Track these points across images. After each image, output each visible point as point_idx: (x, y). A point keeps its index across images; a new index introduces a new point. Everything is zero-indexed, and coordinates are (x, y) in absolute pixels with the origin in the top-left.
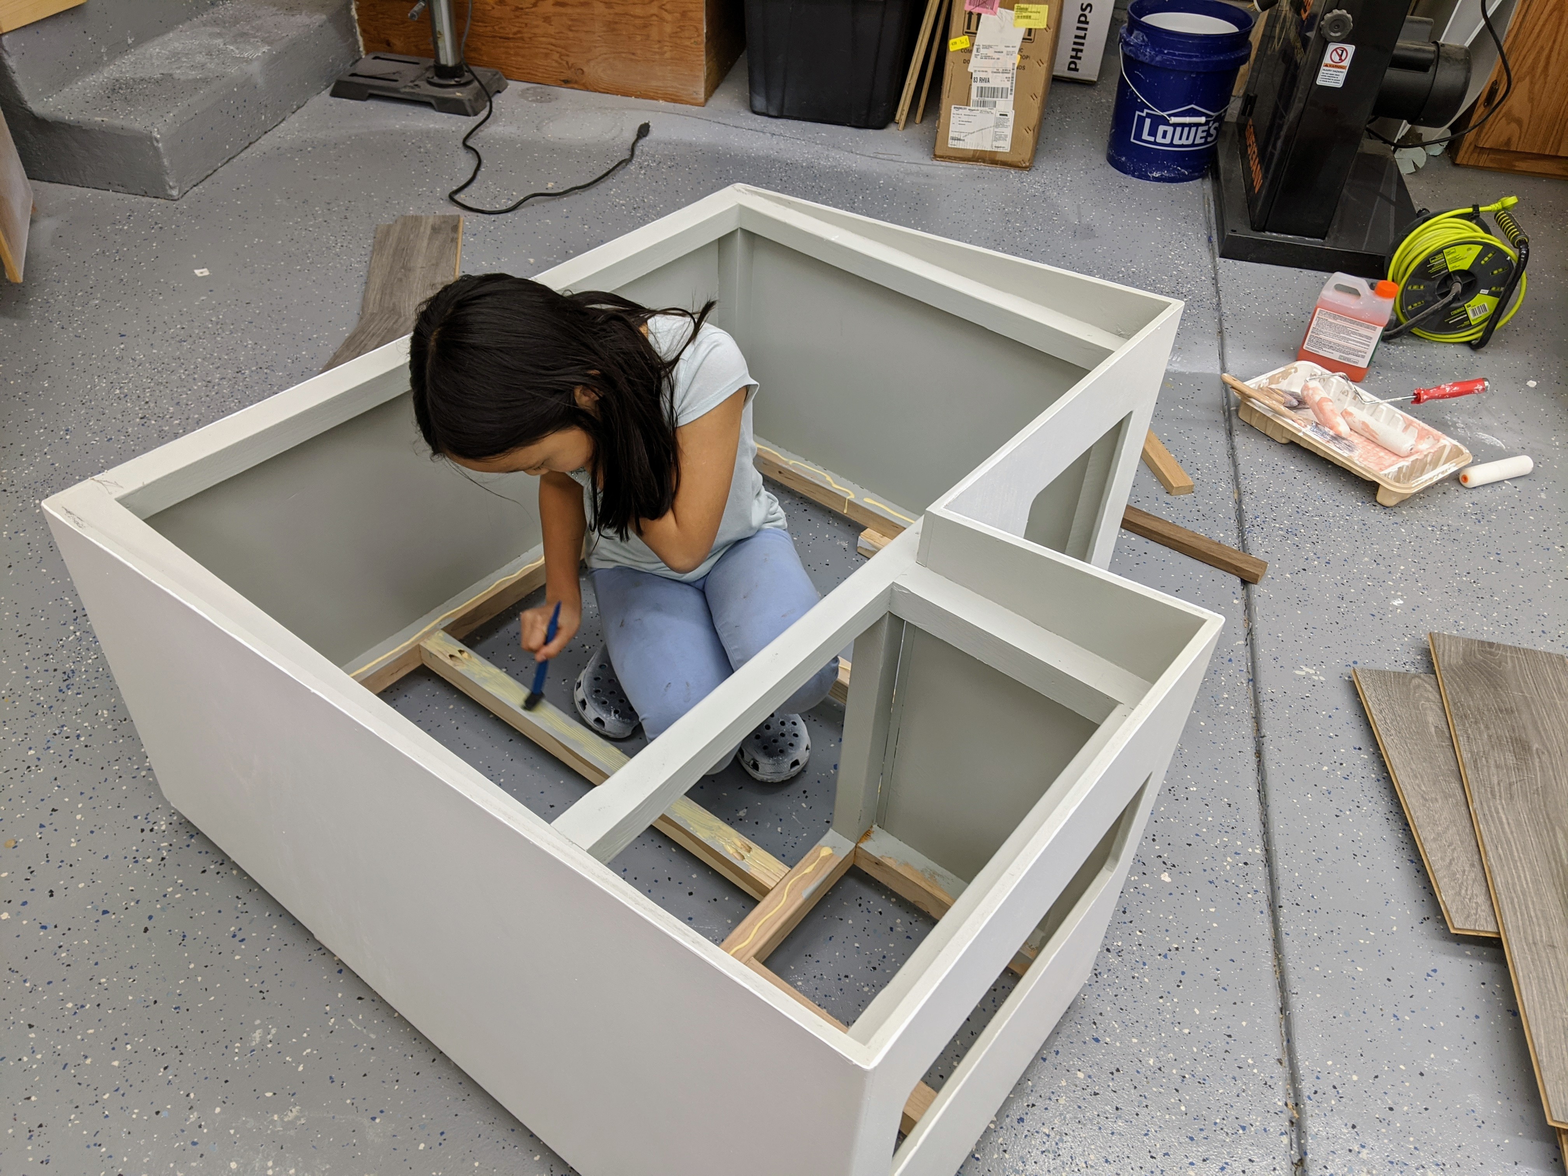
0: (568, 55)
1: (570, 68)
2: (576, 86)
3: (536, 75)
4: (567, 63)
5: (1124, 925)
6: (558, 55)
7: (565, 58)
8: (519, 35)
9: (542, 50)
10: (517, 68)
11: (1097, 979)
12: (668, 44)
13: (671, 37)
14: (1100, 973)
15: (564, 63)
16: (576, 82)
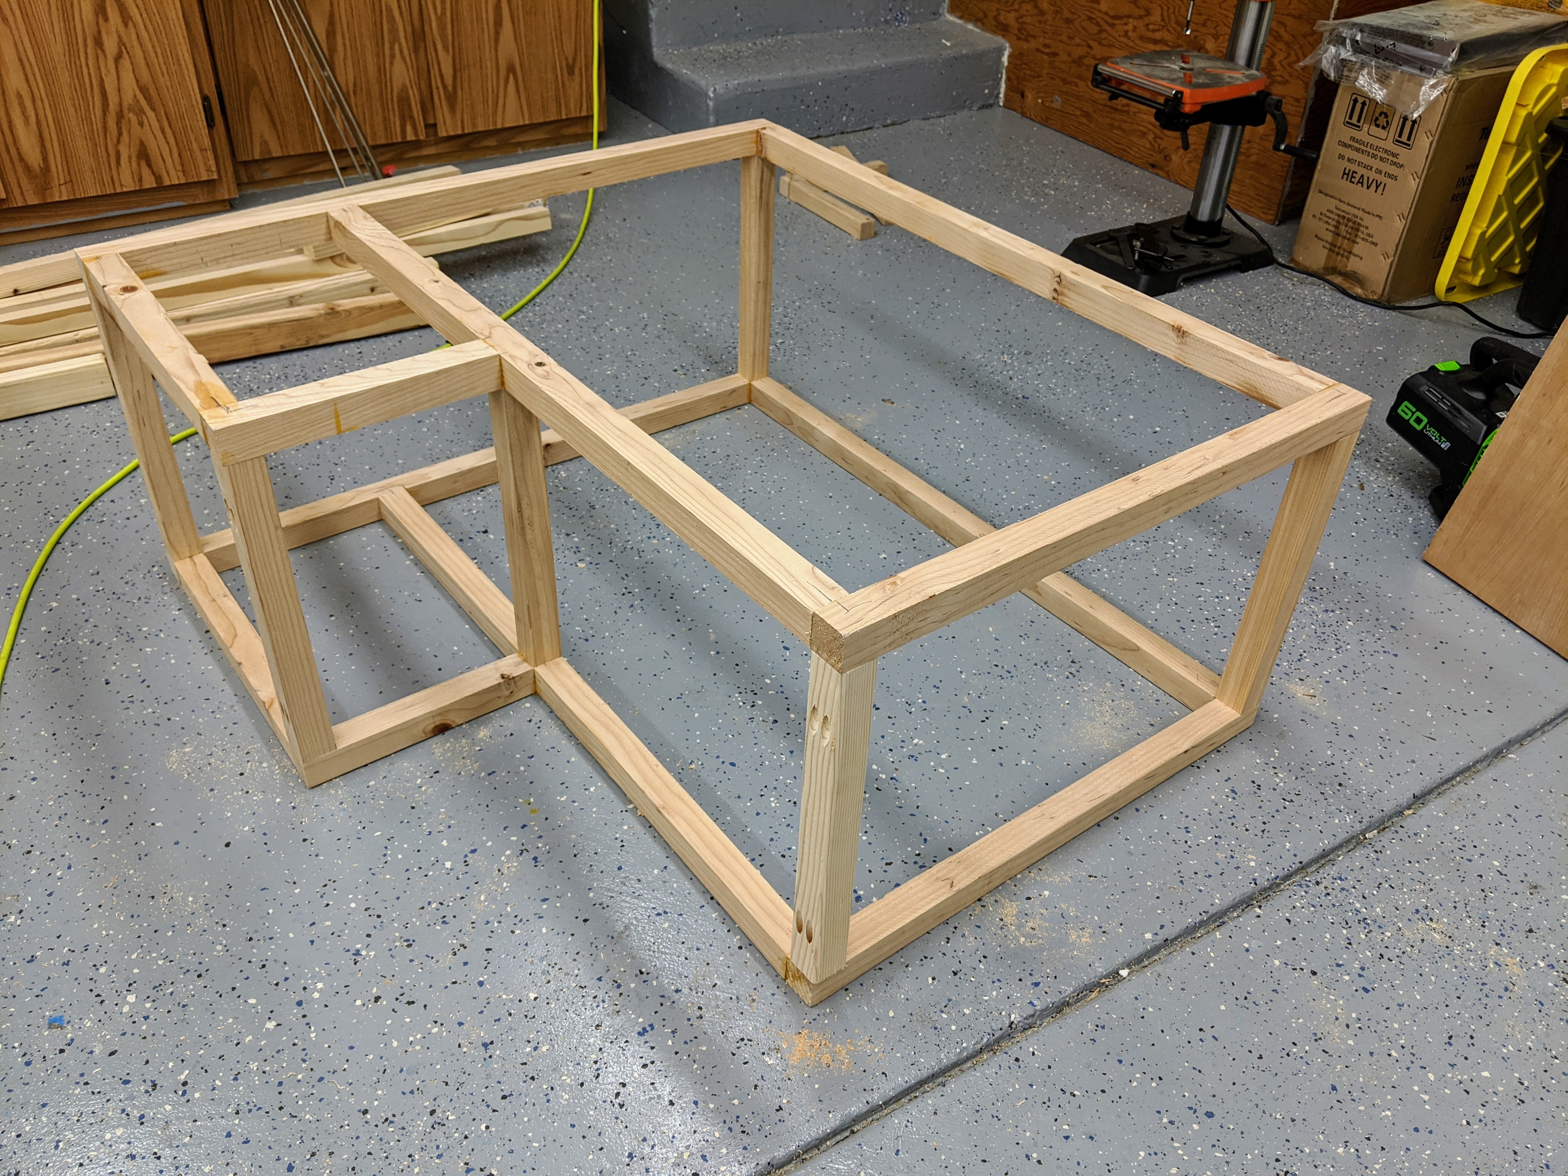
0: (1162, 139)
1: (1160, 153)
2: (1160, 172)
3: (1129, 153)
4: (1159, 145)
5: (484, 1108)
6: (1153, 136)
7: (1158, 140)
8: (1126, 108)
9: (1141, 128)
10: (1116, 143)
11: (380, 1124)
12: (1256, 145)
13: (1262, 139)
14: (392, 1122)
15: (1156, 145)
16: (1161, 169)
